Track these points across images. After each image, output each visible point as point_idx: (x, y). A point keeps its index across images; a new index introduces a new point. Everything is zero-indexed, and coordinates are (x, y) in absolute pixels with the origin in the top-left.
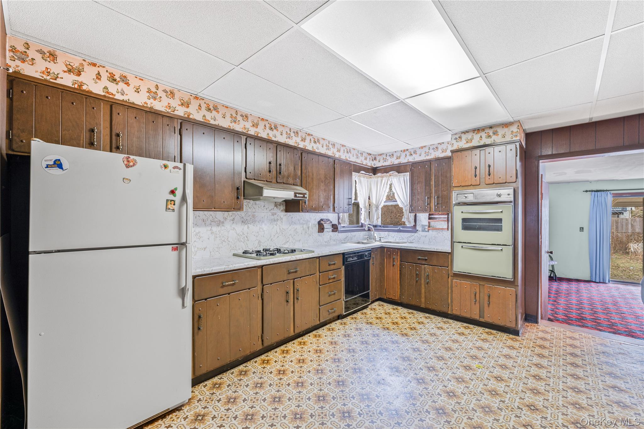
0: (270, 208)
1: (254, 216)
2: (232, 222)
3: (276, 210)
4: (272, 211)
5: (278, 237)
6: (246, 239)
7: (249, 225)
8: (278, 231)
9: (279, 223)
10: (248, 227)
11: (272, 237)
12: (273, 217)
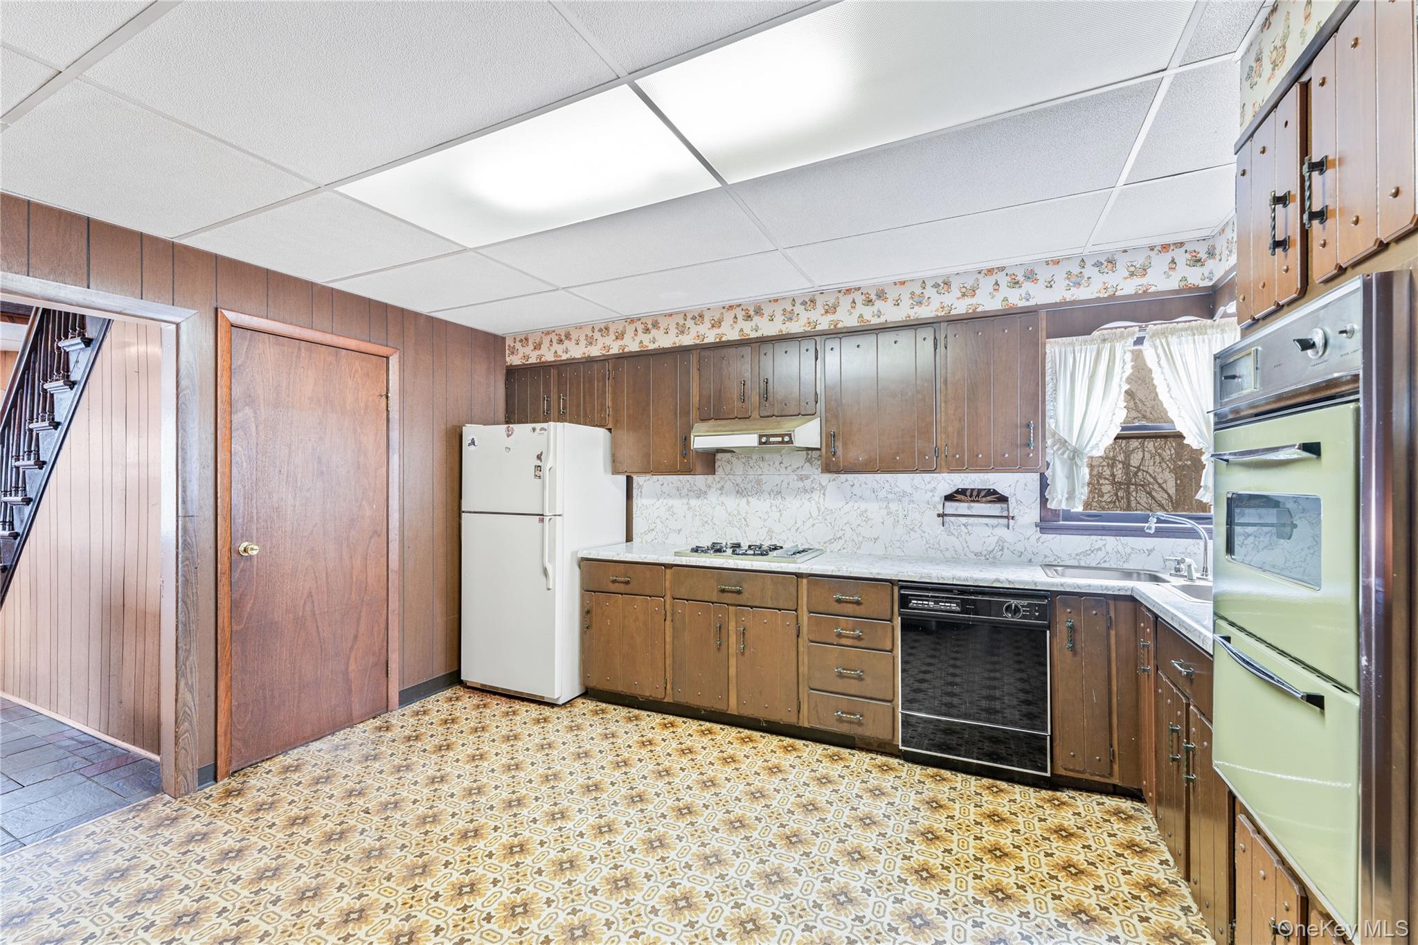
0: (794, 467)
1: (759, 482)
2: (719, 492)
3: (808, 470)
4: (800, 472)
5: (813, 525)
6: (744, 523)
7: (750, 499)
8: (815, 514)
9: (816, 495)
10: (748, 502)
11: (798, 525)
12: (801, 484)
